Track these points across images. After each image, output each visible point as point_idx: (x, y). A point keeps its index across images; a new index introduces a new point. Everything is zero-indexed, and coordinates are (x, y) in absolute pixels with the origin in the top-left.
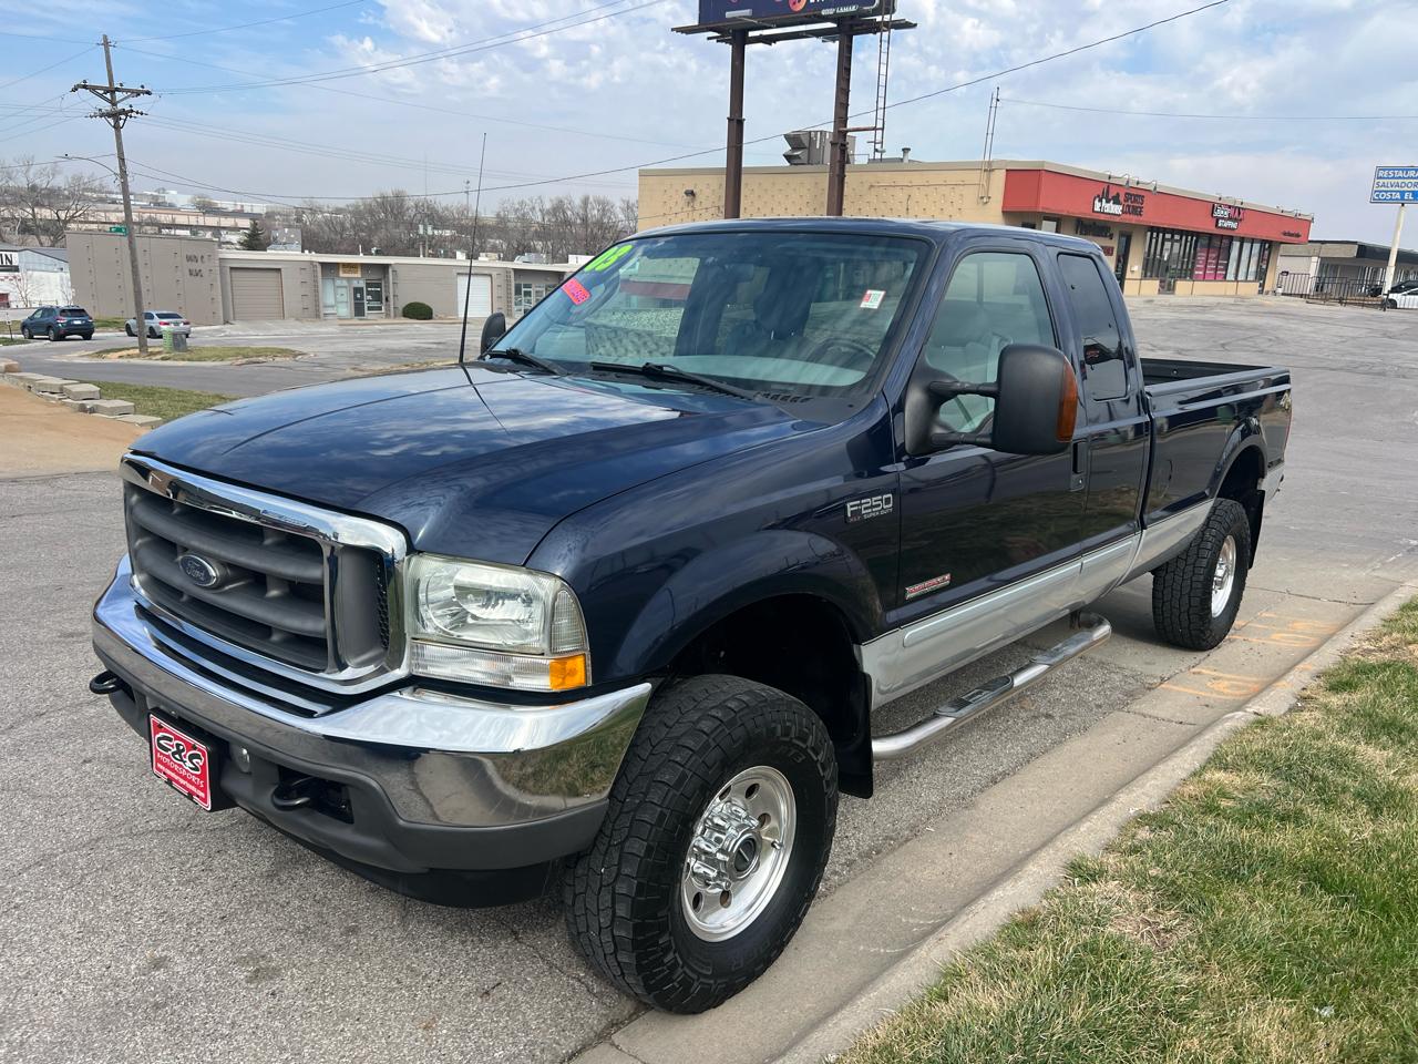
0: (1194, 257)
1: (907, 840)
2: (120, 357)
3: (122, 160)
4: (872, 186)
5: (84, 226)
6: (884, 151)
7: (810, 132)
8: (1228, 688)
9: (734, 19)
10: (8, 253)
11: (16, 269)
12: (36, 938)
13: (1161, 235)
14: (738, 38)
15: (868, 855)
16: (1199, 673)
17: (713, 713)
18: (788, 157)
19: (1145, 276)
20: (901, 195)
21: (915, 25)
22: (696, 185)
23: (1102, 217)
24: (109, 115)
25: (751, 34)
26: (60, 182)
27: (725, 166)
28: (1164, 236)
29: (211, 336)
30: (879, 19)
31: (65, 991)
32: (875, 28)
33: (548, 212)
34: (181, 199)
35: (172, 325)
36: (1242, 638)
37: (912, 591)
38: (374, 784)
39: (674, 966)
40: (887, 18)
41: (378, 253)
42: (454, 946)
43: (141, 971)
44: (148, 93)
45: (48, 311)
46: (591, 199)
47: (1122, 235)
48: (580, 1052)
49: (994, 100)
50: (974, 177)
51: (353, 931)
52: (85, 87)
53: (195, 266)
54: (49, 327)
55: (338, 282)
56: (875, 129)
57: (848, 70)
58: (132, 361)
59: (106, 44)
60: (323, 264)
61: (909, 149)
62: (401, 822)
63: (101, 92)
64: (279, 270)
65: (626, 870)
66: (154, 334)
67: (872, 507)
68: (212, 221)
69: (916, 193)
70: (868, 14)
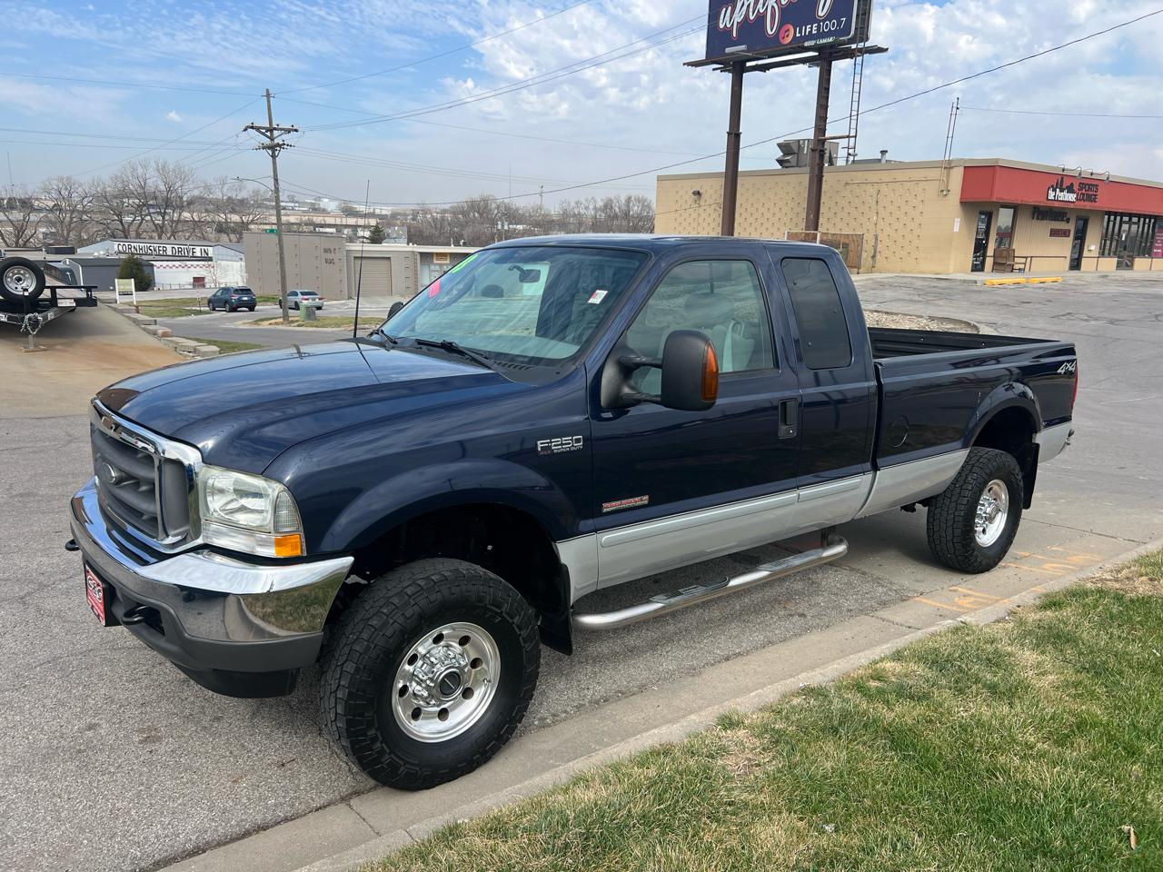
0: (1153, 238)
1: (634, 694)
2: (270, 324)
3: (276, 180)
4: (847, 184)
5: (261, 227)
6: (856, 155)
7: (799, 141)
8: (969, 603)
9: (733, 53)
10: (206, 248)
11: (211, 259)
12: (28, 706)
13: (1118, 218)
14: (737, 69)
15: (597, 702)
16: (954, 591)
17: (419, 582)
18: (780, 162)
19: (1102, 254)
20: (872, 190)
21: (887, 49)
22: (701, 187)
23: (1056, 204)
24: (269, 148)
25: (748, 64)
26: (243, 195)
27: (724, 171)
28: (1121, 219)
29: (339, 308)
30: (854, 46)
31: (30, 737)
32: (850, 54)
33: (600, 209)
34: (330, 205)
35: (310, 301)
36: (1014, 566)
37: (608, 507)
38: (172, 611)
39: (382, 752)
40: (861, 45)
41: (465, 244)
42: (278, 734)
43: (80, 730)
44: (296, 130)
45: (226, 290)
46: (633, 199)
47: (1078, 218)
48: (325, 807)
49: (954, 109)
50: (935, 174)
51: (218, 719)
52: (252, 127)
53: (329, 256)
54: (226, 302)
55: (432, 267)
56: (848, 137)
57: (827, 90)
58: (280, 327)
59: (268, 95)
60: (421, 254)
61: (886, 151)
62: (186, 635)
63: (264, 131)
64: (389, 258)
65: (343, 683)
66: (297, 307)
67: (562, 444)
68: (352, 221)
69: (884, 189)
70: (844, 43)
